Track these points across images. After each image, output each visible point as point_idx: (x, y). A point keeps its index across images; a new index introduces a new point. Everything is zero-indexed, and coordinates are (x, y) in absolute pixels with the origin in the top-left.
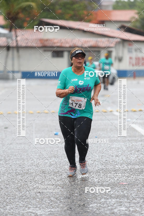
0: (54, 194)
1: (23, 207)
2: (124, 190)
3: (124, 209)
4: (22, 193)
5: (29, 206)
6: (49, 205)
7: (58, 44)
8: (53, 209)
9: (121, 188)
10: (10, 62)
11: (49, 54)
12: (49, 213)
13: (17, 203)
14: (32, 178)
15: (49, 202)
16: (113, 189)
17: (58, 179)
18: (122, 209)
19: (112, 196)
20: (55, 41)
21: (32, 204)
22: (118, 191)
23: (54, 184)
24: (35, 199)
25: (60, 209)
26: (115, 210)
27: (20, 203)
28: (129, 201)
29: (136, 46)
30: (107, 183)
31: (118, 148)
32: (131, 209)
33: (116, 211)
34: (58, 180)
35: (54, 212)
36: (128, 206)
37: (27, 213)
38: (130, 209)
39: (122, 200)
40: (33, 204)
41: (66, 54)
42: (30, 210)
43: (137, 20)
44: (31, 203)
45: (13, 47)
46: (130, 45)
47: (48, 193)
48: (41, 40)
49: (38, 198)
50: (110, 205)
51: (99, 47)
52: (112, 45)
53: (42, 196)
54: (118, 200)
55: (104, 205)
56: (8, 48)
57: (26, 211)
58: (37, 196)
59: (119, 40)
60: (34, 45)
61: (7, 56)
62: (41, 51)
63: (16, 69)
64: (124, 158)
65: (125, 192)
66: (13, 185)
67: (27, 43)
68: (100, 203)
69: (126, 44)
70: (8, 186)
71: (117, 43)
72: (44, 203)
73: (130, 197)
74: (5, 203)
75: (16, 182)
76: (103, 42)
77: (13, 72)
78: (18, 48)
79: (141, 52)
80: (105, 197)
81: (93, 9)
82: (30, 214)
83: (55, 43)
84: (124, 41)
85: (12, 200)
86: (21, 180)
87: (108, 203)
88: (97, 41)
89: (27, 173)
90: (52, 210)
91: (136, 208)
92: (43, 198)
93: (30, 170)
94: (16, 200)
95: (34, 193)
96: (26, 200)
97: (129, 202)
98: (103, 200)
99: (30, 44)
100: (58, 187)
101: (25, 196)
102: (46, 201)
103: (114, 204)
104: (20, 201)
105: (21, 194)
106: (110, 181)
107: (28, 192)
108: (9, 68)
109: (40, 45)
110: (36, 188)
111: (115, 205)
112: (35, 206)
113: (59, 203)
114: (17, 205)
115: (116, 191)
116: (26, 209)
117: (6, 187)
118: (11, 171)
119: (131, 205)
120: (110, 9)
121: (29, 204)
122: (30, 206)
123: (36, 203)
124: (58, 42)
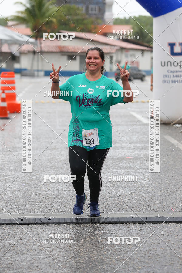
2: (130, 162)
7: (72, 50)
9: (128, 161)
10: (35, 63)
11: (65, 58)
13: (49, 172)
14: (58, 153)
19: (121, 167)
20: (70, 48)
22: (126, 164)
28: (134, 171)
29: (131, 52)
30: (117, 157)
31: (123, 131)
39: (129, 171)
41: (78, 58)
44: (60, 172)
45: (38, 52)
46: (126, 52)
48: (60, 47)
50: (120, 174)
52: (114, 51)
54: (126, 170)
55: (115, 174)
56: (34, 52)
60: (54, 50)
61: (33, 59)
62: (59, 55)
63: (40, 68)
64: (128, 138)
65: (131, 164)
66: (45, 158)
67: (49, 49)
68: (113, 173)
69: (124, 51)
70: (41, 158)
71: (117, 50)
73: (135, 168)
74: (40, 171)
75: (47, 155)
77: (38, 71)
78: (42, 52)
79: (135, 57)
80: (116, 168)
81: (98, 24)
83: (70, 49)
84: (122, 49)
85: (45, 169)
86: (51, 154)
87: (119, 172)
89: (55, 149)
91: (140, 176)
93: (56, 147)
94: (48, 169)
95: (62, 164)
97: (135, 172)
98: (114, 170)
99: (51, 50)
101: (55, 166)
103: (123, 173)
104: (51, 170)
105: (51, 165)
106: (119, 156)
107: (56, 163)
108: (35, 68)
109: (58, 50)
110: (62, 161)
114: (49, 173)
115: (124, 164)
117: (40, 159)
118: (42, 147)
120: (111, 24)
124: (72, 49)
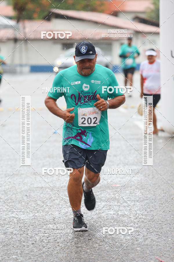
0: (42, 198)
1: (7, 211)
2: (116, 192)
3: (112, 212)
4: (8, 196)
6: (35, 209)
8: (38, 213)
9: (113, 190)
15: (34, 205)
16: (104, 191)
18: (110, 213)
21: (16, 209)
22: (110, 194)
24: (20, 203)
25: (45, 214)
27: (4, 207)
32: (120, 213)
33: (103, 215)
35: (38, 217)
36: (117, 209)
37: (9, 218)
38: (118, 212)
39: (112, 204)
40: (18, 208)
42: (13, 215)
47: (36, 196)
49: (24, 202)
53: (28, 199)
56: (15, 40)
57: (9, 216)
58: (23, 199)
72: (30, 207)
73: (121, 200)
77: (21, 65)
82: (12, 218)
90: (36, 214)
91: (125, 212)
92: (29, 201)
96: (11, 204)
101: (11, 199)
102: (32, 205)
106: (103, 183)
107: (14, 195)
110: (23, 191)
111: (103, 209)
112: (19, 210)
113: (45, 207)
115: (108, 194)
116: (10, 213)
119: (120, 209)
121: (13, 208)
123: (21, 207)
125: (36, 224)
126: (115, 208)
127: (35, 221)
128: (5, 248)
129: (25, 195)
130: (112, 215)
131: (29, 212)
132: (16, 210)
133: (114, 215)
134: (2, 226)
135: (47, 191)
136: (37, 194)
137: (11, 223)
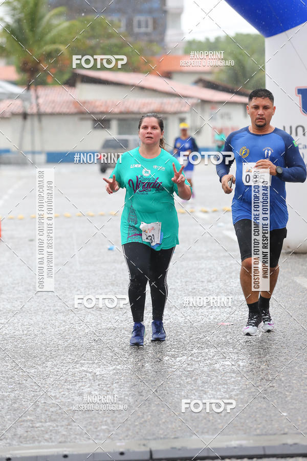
0: (119, 343)
1: (73, 362)
2: (226, 334)
3: (229, 363)
4: (69, 342)
5: (81, 362)
6: (113, 359)
7: (103, 109)
9: (221, 331)
10: (27, 138)
11: (89, 124)
12: (115, 371)
15: (111, 354)
17: (122, 319)
18: (226, 363)
20: (98, 103)
21: (86, 359)
22: (218, 336)
23: (117, 327)
24: (89, 351)
26: (215, 366)
27: (67, 356)
28: (235, 351)
29: (222, 109)
31: (210, 269)
33: (217, 366)
34: (122, 321)
36: (236, 358)
37: (80, 373)
38: (239, 363)
39: (225, 350)
40: (88, 358)
41: (114, 124)
42: (83, 368)
43: (221, 71)
44: (85, 357)
45: (32, 115)
46: (213, 108)
47: (109, 341)
48: (76, 103)
49: (94, 349)
50: (207, 358)
51: (165, 113)
52: (186, 109)
53: (100, 346)
55: (198, 358)
56: (25, 116)
57: (77, 370)
58: (92, 345)
59: (195, 101)
60: (65, 110)
61: (23, 128)
62: (76, 118)
63: (38, 148)
64: (221, 285)
65: (228, 337)
66: (53, 330)
67: (54, 108)
68: (192, 355)
69: (208, 108)
70: (44, 331)
71: (194, 106)
72: (105, 356)
73: (237, 345)
74: (43, 357)
75: (57, 324)
76: (171, 105)
77: (33, 153)
78: (40, 115)
79: (230, 118)
81: (153, 54)
82: (84, 373)
83: (97, 107)
84: (204, 102)
85: (54, 353)
86: (64, 321)
87: (204, 354)
88: (162, 104)
90: (118, 367)
94: (60, 352)
95: (87, 342)
96: (75, 353)
97: (237, 353)
98: (195, 350)
99: (57, 110)
100: (123, 332)
101: (73, 346)
102: (108, 354)
103: (214, 356)
104: (66, 354)
105: (66, 344)
106: (204, 321)
107: (76, 340)
108: (27, 147)
109: (73, 110)
110: (89, 334)
111: (214, 358)
112: (91, 362)
114: (63, 360)
115: (215, 336)
116: (78, 366)
117: (42, 333)
118: (47, 308)
119: (239, 358)
120: (180, 53)
121: (81, 358)
122: (84, 361)
123: (92, 357)
124: (101, 106)
125: (122, 380)
126: (231, 356)
127: (120, 377)
128: (87, 416)
129: (92, 339)
130: (230, 367)
131: (105, 363)
132: (86, 362)
133: (233, 367)
134: (72, 384)
135: (124, 333)
136: (111, 338)
137: (84, 380)
